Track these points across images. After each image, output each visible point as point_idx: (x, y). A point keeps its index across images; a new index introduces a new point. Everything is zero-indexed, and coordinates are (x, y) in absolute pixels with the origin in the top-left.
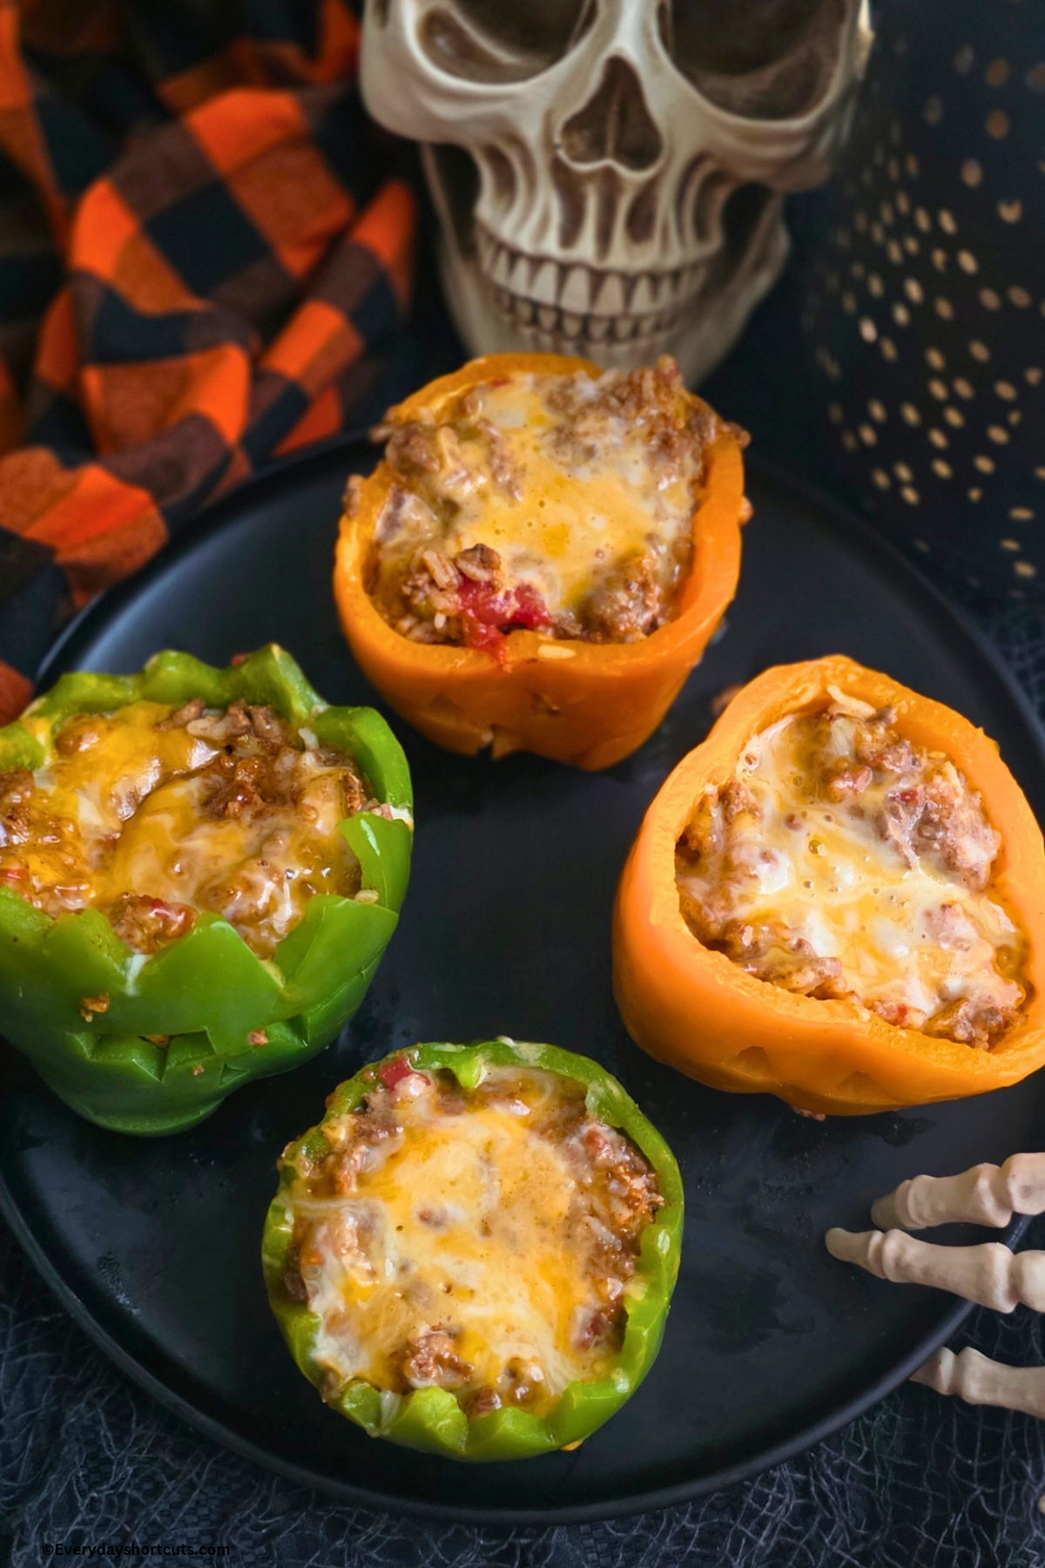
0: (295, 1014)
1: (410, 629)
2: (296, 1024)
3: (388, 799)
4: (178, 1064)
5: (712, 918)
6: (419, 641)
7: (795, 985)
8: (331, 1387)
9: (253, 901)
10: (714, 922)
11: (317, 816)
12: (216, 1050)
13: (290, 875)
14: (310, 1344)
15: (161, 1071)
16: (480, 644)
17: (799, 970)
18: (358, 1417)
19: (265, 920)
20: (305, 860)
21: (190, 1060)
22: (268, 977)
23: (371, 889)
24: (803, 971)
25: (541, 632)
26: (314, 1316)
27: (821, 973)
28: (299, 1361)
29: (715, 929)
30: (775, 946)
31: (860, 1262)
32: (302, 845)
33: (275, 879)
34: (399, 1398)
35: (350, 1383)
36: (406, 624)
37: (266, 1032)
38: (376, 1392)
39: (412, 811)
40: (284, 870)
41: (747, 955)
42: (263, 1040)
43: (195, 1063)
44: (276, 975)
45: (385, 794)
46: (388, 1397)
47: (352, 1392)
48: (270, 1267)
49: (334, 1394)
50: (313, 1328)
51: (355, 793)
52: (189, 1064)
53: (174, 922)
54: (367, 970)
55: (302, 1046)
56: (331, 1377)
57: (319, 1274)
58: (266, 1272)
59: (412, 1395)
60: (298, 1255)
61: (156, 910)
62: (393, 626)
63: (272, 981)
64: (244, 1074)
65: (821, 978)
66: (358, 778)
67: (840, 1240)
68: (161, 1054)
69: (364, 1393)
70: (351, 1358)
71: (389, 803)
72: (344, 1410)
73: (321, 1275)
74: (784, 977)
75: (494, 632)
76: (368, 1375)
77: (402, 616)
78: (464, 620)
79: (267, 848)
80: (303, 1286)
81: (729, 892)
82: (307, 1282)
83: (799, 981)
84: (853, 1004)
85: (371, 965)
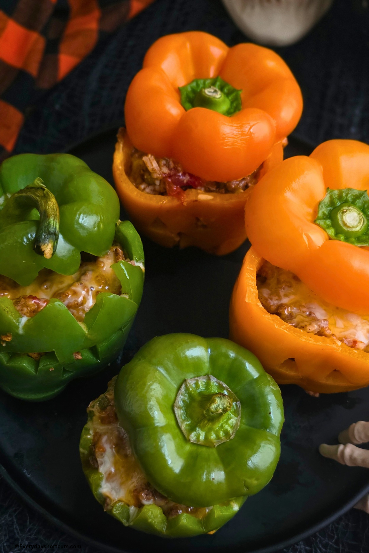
0: (93, 345)
1: (144, 189)
2: (93, 350)
3: (134, 259)
4: (43, 366)
5: (272, 304)
6: (148, 193)
7: (308, 330)
8: (108, 505)
9: (76, 299)
10: (273, 305)
11: (104, 265)
12: (59, 360)
13: (92, 289)
14: (99, 486)
15: (36, 370)
16: (173, 194)
17: (310, 324)
18: (120, 518)
19: (81, 307)
20: (98, 282)
21: (48, 365)
22: (81, 328)
23: (126, 294)
24: (312, 325)
25: (199, 189)
26: (101, 474)
27: (319, 326)
28: (94, 493)
29: (273, 308)
30: (299, 315)
31: (334, 457)
32: (97, 277)
33: (85, 290)
34: (137, 509)
35: (116, 503)
36: (143, 186)
37: (81, 354)
38: (127, 506)
39: (144, 263)
40: (90, 287)
41: (287, 319)
42: (80, 357)
43: (51, 366)
44: (84, 328)
45: (133, 256)
46: (132, 509)
47: (117, 506)
48: (83, 454)
49: (109, 507)
50: (101, 479)
51: (120, 256)
52: (48, 366)
53: (42, 306)
54: (125, 328)
55: (97, 362)
56: (108, 500)
57: (103, 456)
58: (82, 456)
59: (143, 508)
60: (95, 448)
61: (34, 301)
62: (137, 187)
63: (83, 330)
64: (73, 373)
65: (320, 328)
66: (121, 250)
67: (326, 448)
68: (37, 363)
69: (122, 507)
70: (117, 492)
71: (135, 260)
72: (113, 514)
73: (104, 456)
74: (303, 327)
75: (179, 190)
76: (124, 499)
77: (141, 183)
78: (166, 183)
79: (83, 278)
80: (97, 462)
81: (279, 293)
82: (98, 459)
83: (310, 329)
84: (334, 339)
85: (126, 327)
